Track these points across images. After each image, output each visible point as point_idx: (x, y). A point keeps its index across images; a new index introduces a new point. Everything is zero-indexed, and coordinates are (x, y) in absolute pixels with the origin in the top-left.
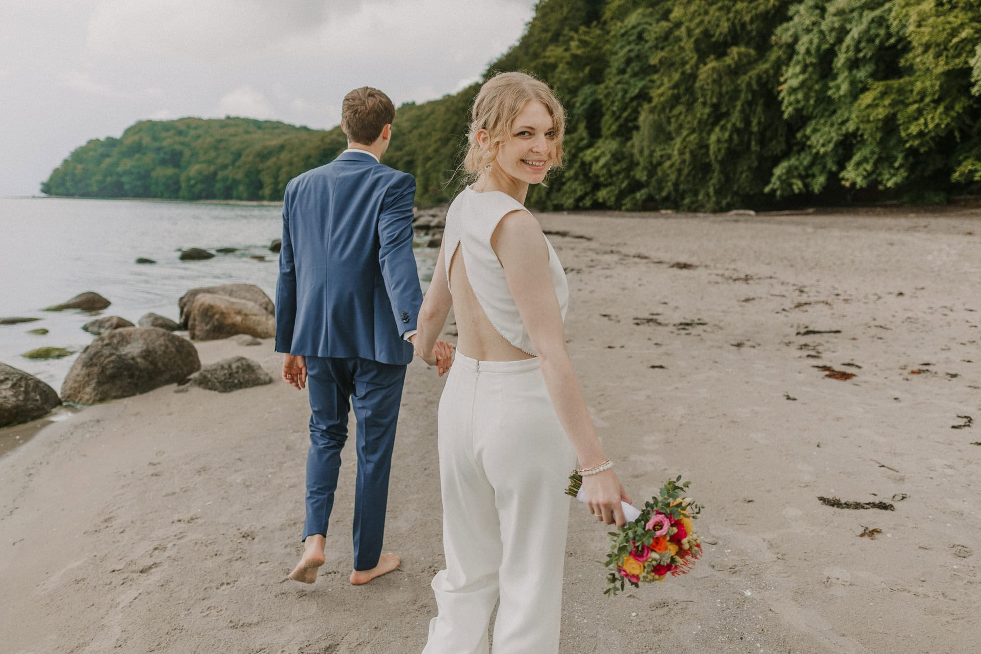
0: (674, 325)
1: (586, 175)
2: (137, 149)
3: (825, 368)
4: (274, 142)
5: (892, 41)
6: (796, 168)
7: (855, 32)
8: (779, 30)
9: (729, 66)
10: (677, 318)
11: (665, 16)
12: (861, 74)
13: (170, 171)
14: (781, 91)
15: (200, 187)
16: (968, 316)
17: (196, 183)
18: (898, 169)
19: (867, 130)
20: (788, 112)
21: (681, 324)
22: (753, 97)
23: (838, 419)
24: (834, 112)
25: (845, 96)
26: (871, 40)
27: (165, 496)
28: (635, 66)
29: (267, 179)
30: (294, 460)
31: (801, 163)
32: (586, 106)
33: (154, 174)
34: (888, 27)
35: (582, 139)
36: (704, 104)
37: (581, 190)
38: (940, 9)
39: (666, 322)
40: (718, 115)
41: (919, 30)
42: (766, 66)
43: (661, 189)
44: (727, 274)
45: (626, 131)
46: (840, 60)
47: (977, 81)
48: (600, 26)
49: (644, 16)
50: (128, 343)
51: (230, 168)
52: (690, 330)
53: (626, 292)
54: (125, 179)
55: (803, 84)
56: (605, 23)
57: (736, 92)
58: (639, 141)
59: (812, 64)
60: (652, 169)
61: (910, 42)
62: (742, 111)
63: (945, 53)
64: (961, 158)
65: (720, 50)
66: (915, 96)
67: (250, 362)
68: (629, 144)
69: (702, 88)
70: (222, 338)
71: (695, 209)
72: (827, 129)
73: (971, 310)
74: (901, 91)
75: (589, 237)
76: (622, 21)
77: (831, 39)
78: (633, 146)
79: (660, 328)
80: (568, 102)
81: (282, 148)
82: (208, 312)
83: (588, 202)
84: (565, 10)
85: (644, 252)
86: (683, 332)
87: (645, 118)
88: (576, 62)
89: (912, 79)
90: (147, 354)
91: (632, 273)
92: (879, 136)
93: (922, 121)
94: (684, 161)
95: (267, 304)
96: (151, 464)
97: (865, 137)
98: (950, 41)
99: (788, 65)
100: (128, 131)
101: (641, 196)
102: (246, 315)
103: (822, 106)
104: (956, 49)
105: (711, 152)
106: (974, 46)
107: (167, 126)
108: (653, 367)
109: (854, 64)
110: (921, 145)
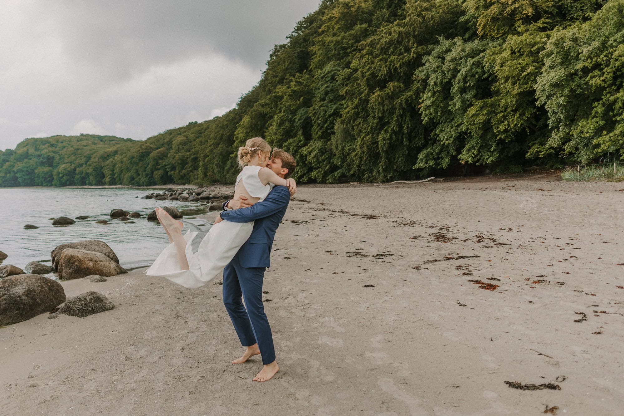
0: (373, 256)
1: (304, 163)
2: (26, 156)
3: (478, 282)
4: (111, 149)
5: (486, 76)
6: (432, 154)
7: (463, 71)
8: (417, 72)
9: (388, 94)
10: (374, 251)
11: (348, 65)
12: (468, 96)
13: (47, 169)
14: (420, 108)
15: (65, 178)
16: (557, 242)
17: (63, 176)
18: (492, 152)
19: (474, 129)
20: (425, 120)
21: (377, 255)
22: (403, 112)
23: (498, 319)
24: (453, 119)
25: (459, 109)
26: (473, 76)
27: (39, 404)
28: (331, 96)
29: (107, 172)
30: (131, 368)
31: (434, 151)
32: (301, 121)
33: (36, 171)
34: (483, 68)
35: (300, 141)
36: (374, 117)
37: (301, 172)
38: (514, 56)
39: (367, 254)
40: (382, 124)
41: (501, 68)
42: (411, 93)
43: (350, 170)
44: (398, 220)
45: (327, 135)
46: (455, 88)
47: (538, 98)
48: (308, 72)
49: (334, 66)
50: (15, 285)
51: (84, 166)
52: (385, 259)
53: (338, 235)
54: (18, 175)
55: (433, 103)
56: (311, 71)
57: (393, 109)
58: (335, 141)
59: (438, 91)
60: (344, 157)
61: (496, 76)
62: (397, 120)
63: (518, 82)
64: (530, 144)
65: (382, 84)
66: (501, 108)
67: (99, 295)
68: (329, 143)
69: (372, 108)
70: (81, 277)
71: (371, 181)
72: (449, 130)
73: (558, 239)
74: (492, 105)
75: (309, 200)
76: (322, 70)
77: (449, 75)
78: (331, 144)
79: (364, 258)
80: (291, 118)
81: (116, 152)
82: (70, 260)
83: (305, 179)
84: (287, 64)
85: (344, 208)
86: (379, 260)
87: (338, 127)
88: (295, 95)
89: (499, 98)
90: (29, 293)
91: (340, 223)
92: (480, 133)
93: (506, 123)
94: (363, 152)
95: (109, 253)
96: (29, 377)
97: (472, 134)
98: (521, 75)
99: (423, 92)
100: (19, 145)
101: (338, 173)
102: (95, 261)
103: (445, 116)
104: (524, 79)
105: (380, 146)
106: (535, 77)
107: (44, 141)
108: (366, 286)
109: (463, 90)
110: (506, 137)
